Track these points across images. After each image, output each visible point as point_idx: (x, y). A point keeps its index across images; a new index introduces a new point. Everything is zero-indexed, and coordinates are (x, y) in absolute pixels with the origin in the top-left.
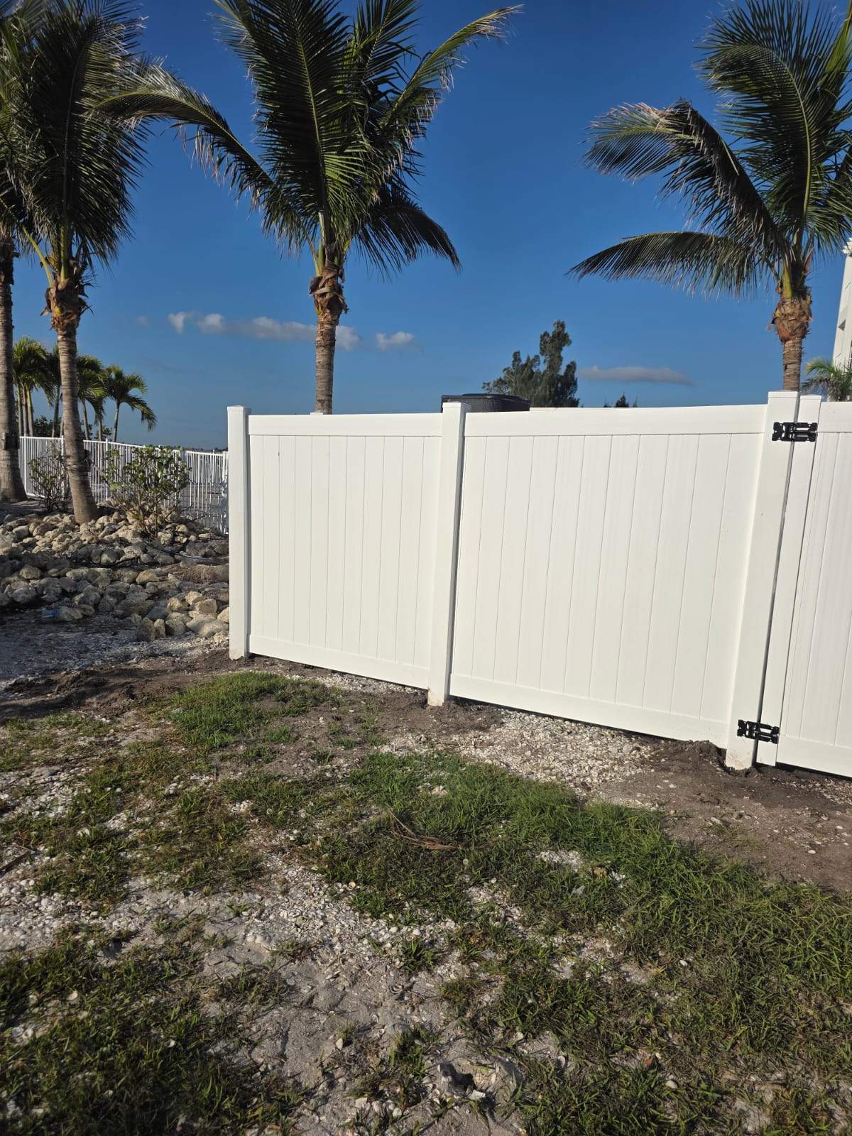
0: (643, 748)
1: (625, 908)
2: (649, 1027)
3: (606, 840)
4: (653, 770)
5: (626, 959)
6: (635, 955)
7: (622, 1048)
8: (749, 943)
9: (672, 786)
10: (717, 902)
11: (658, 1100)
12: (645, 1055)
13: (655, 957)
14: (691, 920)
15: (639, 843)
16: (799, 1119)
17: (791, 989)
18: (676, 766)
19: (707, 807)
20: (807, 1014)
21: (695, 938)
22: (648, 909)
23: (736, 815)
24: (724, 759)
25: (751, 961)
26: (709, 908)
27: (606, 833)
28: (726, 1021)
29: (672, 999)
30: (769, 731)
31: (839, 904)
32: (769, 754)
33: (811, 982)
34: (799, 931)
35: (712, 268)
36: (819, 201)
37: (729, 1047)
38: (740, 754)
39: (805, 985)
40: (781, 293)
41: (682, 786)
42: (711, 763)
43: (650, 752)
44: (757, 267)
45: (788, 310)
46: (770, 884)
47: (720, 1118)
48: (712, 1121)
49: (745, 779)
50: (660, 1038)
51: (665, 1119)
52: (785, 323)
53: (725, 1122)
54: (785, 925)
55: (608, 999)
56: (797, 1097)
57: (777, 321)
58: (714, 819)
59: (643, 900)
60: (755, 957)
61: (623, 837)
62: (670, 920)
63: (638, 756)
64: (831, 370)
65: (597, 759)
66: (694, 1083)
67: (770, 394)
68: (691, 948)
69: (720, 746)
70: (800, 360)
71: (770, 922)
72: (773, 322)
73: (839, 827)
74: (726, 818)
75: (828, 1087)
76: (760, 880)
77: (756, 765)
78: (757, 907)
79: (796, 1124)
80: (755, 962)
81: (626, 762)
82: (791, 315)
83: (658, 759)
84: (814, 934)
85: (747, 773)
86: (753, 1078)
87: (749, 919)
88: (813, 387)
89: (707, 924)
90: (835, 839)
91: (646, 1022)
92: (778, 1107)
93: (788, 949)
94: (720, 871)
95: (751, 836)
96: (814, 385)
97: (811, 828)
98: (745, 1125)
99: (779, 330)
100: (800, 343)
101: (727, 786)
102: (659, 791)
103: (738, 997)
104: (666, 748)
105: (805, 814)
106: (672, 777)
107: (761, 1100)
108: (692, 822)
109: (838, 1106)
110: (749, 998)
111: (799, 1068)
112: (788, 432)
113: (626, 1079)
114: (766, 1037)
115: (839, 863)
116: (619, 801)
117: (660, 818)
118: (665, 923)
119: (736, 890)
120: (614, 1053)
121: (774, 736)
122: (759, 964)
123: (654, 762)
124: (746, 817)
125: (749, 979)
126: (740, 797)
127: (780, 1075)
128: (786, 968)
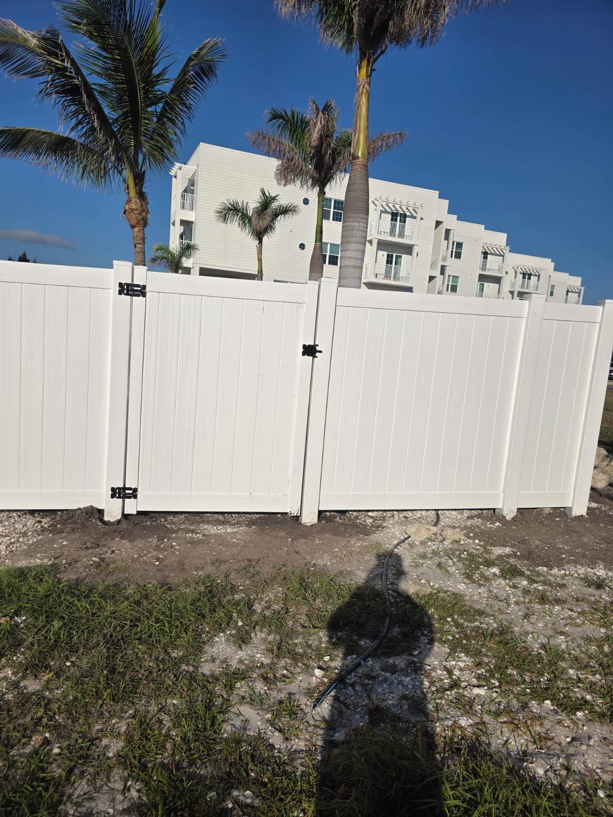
0: (44, 520)
1: (25, 640)
2: (40, 719)
3: (10, 595)
4: (50, 535)
5: (24, 677)
6: (31, 672)
7: (20, 741)
8: (114, 634)
9: (65, 543)
10: (93, 614)
11: (46, 765)
12: (36, 739)
13: (47, 667)
14: (74, 632)
15: (36, 591)
16: (142, 734)
17: (140, 654)
18: (68, 528)
19: (90, 551)
20: (149, 666)
21: (78, 644)
22: (42, 635)
23: (109, 552)
24: (103, 516)
25: (114, 645)
26: (88, 620)
27: (10, 590)
28: (96, 692)
29: (59, 692)
30: (131, 492)
31: (171, 591)
32: (132, 507)
33: (152, 645)
34: (146, 616)
35: (78, 166)
36: (148, 134)
37: (98, 708)
38: (113, 510)
39: (148, 649)
40: (128, 193)
41: (73, 541)
42: (94, 521)
43: (49, 521)
44: (110, 171)
45: (134, 206)
46: (130, 591)
47: (91, 757)
48: (85, 762)
49: (117, 526)
50: (49, 723)
51: (52, 776)
52: (132, 214)
53: (94, 758)
54: (137, 615)
55: (9, 711)
56: (141, 721)
57: (127, 212)
58: (94, 559)
59: (39, 630)
60: (118, 642)
61: (24, 589)
62: (60, 638)
63: (39, 527)
64: (169, 252)
65: (5, 536)
66: (73, 742)
67: (115, 262)
68: (74, 652)
69: (99, 508)
70: (144, 242)
71: (128, 616)
72: (124, 213)
73: (174, 544)
74: (103, 556)
75: (160, 706)
76: (123, 591)
77: (125, 516)
78: (120, 609)
79: (140, 738)
80: (117, 646)
81: (30, 533)
82: (136, 209)
83: (55, 526)
84: (155, 614)
85: (119, 522)
86: (114, 721)
87: (115, 619)
88: (158, 262)
89: (86, 631)
90: (171, 551)
91: (39, 716)
92: (129, 733)
93: (139, 629)
94: (96, 593)
95: (119, 563)
96: (159, 260)
97: (157, 548)
98: (108, 754)
99: (128, 218)
100: (143, 230)
101: (104, 534)
102: (55, 549)
103: (105, 672)
104: (61, 516)
105: (154, 541)
106: (65, 536)
107: (119, 733)
108: (79, 565)
109: (166, 716)
110: (113, 670)
111: (143, 702)
112: (129, 289)
113: (22, 762)
114: (123, 691)
115: (172, 566)
116: (23, 563)
117: (55, 568)
118: (55, 641)
119: (107, 602)
120: (12, 748)
121: (134, 494)
122: (121, 646)
123: (53, 529)
124: (116, 552)
125: (113, 658)
126: (113, 539)
127: (131, 712)
128: (137, 642)
